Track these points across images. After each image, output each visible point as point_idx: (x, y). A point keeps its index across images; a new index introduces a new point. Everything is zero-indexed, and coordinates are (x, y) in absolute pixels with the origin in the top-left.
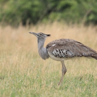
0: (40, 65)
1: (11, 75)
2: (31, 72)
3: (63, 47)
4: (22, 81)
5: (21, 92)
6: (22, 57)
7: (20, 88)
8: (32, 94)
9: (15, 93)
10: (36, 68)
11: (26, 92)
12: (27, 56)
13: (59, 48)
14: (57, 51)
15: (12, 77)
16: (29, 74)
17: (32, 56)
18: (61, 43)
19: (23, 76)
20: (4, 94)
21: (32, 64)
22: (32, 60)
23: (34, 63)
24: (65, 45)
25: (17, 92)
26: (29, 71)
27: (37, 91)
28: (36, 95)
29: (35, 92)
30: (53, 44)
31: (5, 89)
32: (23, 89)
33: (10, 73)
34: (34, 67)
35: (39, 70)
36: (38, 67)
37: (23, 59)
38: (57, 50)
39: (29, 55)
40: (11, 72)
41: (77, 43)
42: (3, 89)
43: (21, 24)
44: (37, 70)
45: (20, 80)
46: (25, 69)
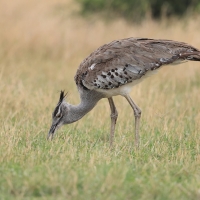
0: (191, 109)
1: (126, 131)
2: (172, 124)
3: (114, 62)
4: (151, 145)
5: (148, 171)
6: (151, 91)
7: (147, 161)
8: (172, 174)
9: (134, 172)
10: (182, 116)
11: (159, 170)
12: (161, 87)
13: (106, 69)
14: (104, 77)
15: (127, 135)
16: (166, 129)
17: (174, 86)
18: (106, 55)
19: (153, 134)
20: (109, 174)
21: (174, 105)
22: (174, 96)
23: (177, 104)
24: (116, 56)
25: (140, 170)
26: (166, 122)
27: (185, 167)
28: (183, 177)
29: (181, 170)
30: (89, 65)
31: (112, 164)
32: (153, 163)
33: (124, 127)
34: (179, 114)
35: (190, 119)
36: (187, 113)
37: (154, 95)
38: (104, 74)
39: (166, 86)
40: (125, 125)
41: (139, 43)
42: (108, 163)
43: (149, 14)
44: (185, 119)
45: (147, 143)
46: (157, 118)
